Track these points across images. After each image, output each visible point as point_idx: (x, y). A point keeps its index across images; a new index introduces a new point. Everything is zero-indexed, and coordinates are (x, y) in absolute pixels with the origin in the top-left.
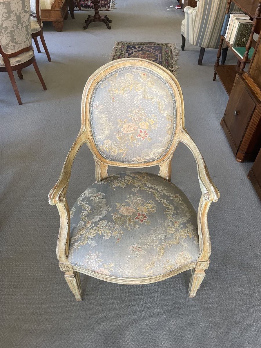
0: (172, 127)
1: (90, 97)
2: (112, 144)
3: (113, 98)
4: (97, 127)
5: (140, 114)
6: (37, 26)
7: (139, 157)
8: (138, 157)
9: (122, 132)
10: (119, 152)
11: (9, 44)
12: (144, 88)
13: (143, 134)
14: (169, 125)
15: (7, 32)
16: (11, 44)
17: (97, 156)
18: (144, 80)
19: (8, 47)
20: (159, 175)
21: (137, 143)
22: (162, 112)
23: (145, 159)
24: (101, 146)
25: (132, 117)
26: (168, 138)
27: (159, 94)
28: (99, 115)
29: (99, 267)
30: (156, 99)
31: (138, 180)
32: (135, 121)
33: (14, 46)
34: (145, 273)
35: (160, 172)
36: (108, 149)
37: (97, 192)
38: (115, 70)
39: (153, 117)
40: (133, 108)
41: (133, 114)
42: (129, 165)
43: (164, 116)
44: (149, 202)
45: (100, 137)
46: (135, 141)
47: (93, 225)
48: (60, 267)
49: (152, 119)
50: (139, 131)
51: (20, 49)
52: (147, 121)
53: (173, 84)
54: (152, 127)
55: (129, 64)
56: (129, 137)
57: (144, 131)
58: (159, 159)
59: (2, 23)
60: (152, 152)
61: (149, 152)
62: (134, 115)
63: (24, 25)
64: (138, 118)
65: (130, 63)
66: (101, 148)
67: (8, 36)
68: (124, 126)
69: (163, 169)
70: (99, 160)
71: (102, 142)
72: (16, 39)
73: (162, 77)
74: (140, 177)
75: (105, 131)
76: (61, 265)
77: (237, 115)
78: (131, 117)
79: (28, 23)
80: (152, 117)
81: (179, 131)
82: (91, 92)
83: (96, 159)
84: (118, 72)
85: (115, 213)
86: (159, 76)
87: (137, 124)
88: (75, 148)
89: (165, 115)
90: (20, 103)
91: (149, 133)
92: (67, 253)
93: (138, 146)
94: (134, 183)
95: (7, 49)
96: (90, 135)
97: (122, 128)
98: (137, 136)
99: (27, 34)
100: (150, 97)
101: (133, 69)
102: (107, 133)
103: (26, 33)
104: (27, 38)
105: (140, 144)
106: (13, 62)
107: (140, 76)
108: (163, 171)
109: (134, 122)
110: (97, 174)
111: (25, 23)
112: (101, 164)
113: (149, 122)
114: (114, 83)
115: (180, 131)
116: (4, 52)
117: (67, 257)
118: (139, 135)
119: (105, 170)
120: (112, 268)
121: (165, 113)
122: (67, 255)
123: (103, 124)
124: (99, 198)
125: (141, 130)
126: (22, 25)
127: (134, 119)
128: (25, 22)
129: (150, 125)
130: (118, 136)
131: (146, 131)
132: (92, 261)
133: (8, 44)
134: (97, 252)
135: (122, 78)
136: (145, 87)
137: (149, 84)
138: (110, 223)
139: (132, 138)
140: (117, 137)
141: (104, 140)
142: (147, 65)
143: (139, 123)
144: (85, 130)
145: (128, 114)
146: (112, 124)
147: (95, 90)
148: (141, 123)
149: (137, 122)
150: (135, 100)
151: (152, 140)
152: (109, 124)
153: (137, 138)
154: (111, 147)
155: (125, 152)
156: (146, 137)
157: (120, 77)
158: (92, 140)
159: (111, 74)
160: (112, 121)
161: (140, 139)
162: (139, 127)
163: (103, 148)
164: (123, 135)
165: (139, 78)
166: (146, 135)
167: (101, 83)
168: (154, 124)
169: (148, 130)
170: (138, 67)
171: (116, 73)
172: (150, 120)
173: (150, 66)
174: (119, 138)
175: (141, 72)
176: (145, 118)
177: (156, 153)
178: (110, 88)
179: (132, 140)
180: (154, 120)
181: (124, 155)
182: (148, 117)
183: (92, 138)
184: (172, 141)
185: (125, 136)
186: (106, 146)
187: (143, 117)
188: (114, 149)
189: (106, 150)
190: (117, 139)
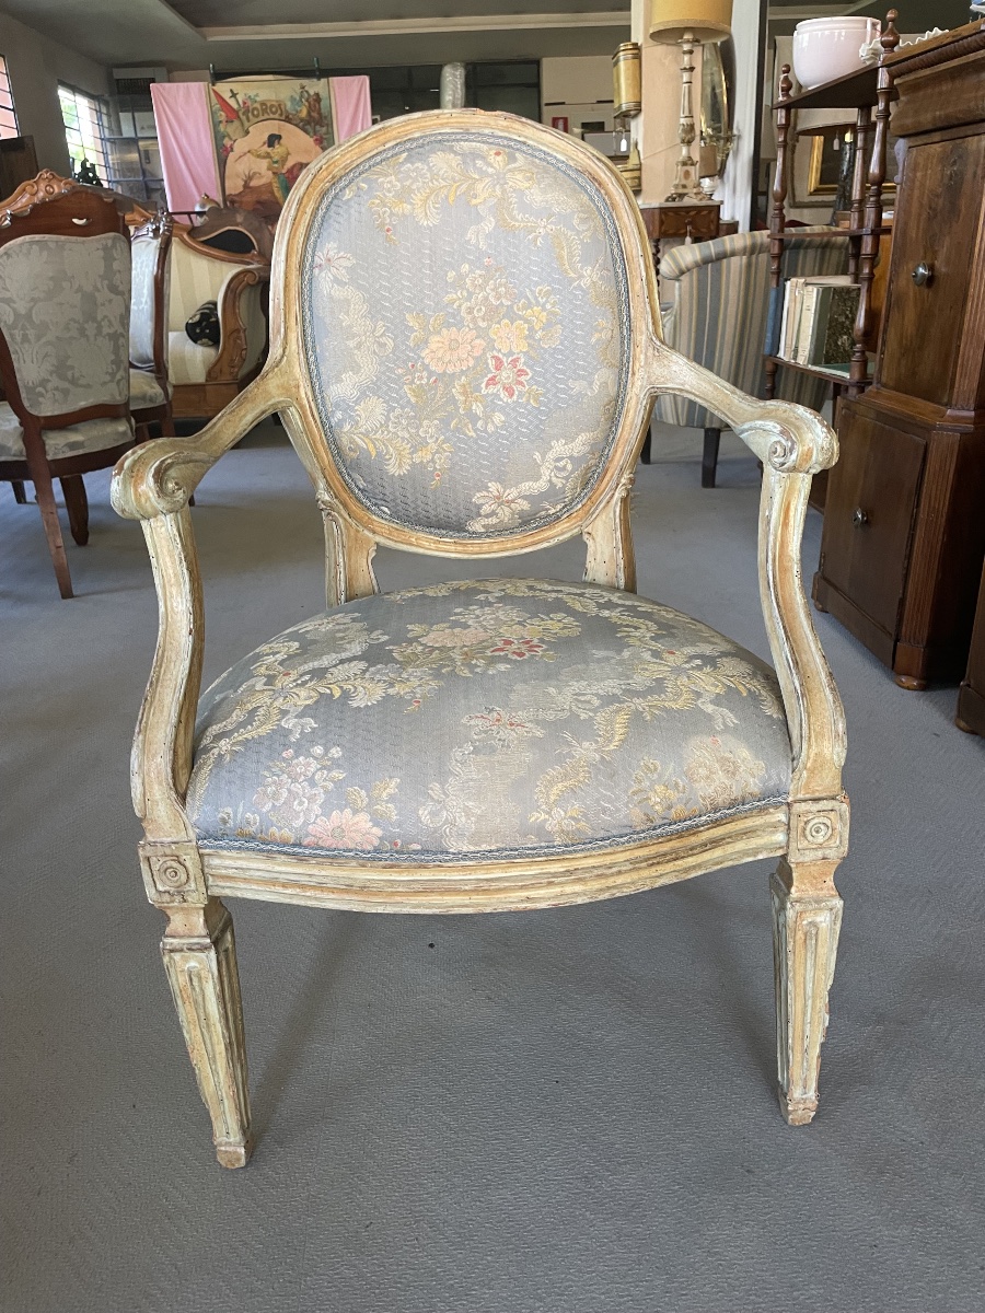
0: (617, 331)
1: (302, 230)
2: (388, 419)
3: (388, 230)
4: (328, 346)
5: (492, 290)
6: (152, 387)
7: (500, 482)
8: (494, 487)
9: (426, 367)
10: (417, 459)
11: (49, 381)
12: (498, 192)
13: (506, 375)
14: (605, 326)
15: (44, 340)
16: (55, 382)
17: (329, 486)
18: (496, 165)
19: (44, 392)
21: (488, 418)
22: (572, 275)
23: (525, 498)
24: (347, 428)
25: (460, 307)
26: (604, 377)
27: (556, 210)
28: (338, 292)
29: (327, 810)
30: (545, 227)
32: (474, 319)
33: (66, 392)
34: (549, 813)
35: (588, 565)
36: (374, 445)
38: (394, 143)
39: (540, 299)
40: (465, 268)
41: (465, 294)
43: (582, 290)
44: (548, 617)
45: (340, 389)
46: (478, 409)
47: (306, 678)
48: (144, 867)
49: (538, 304)
50: (491, 363)
51: (83, 404)
52: (521, 318)
53: (603, 175)
54: (540, 339)
55: (443, 126)
56: (454, 390)
57: (510, 359)
58: (580, 506)
59: (32, 308)
60: (551, 455)
61: (537, 456)
62: (470, 294)
63: (106, 330)
64: (483, 308)
65: (445, 121)
66: (345, 441)
67: (46, 355)
68: (434, 340)
69: (599, 549)
70: (341, 507)
71: (349, 410)
72: (72, 368)
73: (563, 159)
75: (359, 358)
76: (149, 851)
77: (866, 523)
78: (457, 304)
79: (121, 330)
80: (536, 298)
82: (309, 211)
83: (327, 498)
84: (401, 153)
85: (405, 644)
86: (551, 156)
87: (482, 333)
88: (243, 412)
89: (586, 283)
90: (67, 593)
91: (531, 369)
92: (183, 779)
93: (491, 428)
94: (486, 587)
95: (41, 399)
96: (302, 382)
97: (427, 351)
98: (483, 385)
99: (113, 362)
100: (523, 221)
101: (458, 140)
102: (369, 369)
103: (113, 357)
104: (113, 375)
105: (498, 418)
106: (58, 445)
107: (484, 158)
108: (598, 558)
109: (471, 326)
110: (332, 576)
111: (111, 325)
112: (346, 527)
113: (526, 321)
114: (390, 182)
115: (651, 350)
116: (28, 409)
117: (183, 798)
118: (493, 379)
119: (365, 561)
120: (387, 802)
121: (583, 276)
122: (181, 791)
123: (350, 327)
124: (338, 624)
125: (497, 359)
126: (99, 328)
127: (470, 311)
128: (110, 321)
129: (531, 329)
130: (412, 382)
131: (517, 360)
132: (296, 788)
133: (43, 383)
134: (318, 750)
135: (419, 165)
136: (504, 190)
137: (518, 181)
138: (380, 666)
139: (465, 393)
140: (406, 387)
141: (357, 402)
142: (505, 123)
143: (489, 327)
144: (282, 357)
145: (447, 293)
146: (388, 329)
147: (323, 206)
148: (498, 326)
149: (483, 324)
150: (470, 235)
151: (544, 395)
152: (374, 331)
153: (484, 392)
154: (383, 432)
155: (441, 462)
156: (521, 383)
157: (412, 163)
158: (310, 407)
159: (379, 158)
160: (384, 318)
161: (497, 396)
162: (491, 346)
163: (352, 441)
164: (429, 379)
165: (479, 163)
166: (519, 376)
167: (342, 184)
168: (548, 326)
169: (525, 353)
170: (474, 134)
171: (396, 154)
172: (529, 311)
173: (517, 126)
174: (414, 391)
175: (485, 147)
176: (511, 306)
177: (563, 458)
178: (376, 197)
179: (466, 401)
180: (544, 309)
181: (438, 475)
182: (523, 301)
183: (311, 399)
184: (624, 404)
185: (439, 384)
186: (363, 430)
187: (502, 303)
188: (398, 445)
189: (366, 447)
190: (409, 395)
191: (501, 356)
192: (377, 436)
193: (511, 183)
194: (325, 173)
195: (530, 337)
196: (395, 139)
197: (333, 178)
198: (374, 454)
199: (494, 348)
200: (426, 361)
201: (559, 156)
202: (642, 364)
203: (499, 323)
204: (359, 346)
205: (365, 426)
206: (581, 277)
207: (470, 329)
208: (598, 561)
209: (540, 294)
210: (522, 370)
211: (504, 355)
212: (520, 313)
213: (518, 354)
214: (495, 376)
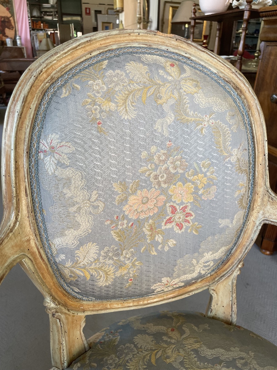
0: (247, 188)
1: (28, 123)
2: (99, 254)
3: (99, 124)
5: (171, 163)
7: (170, 277)
8: (165, 280)
9: (125, 217)
10: (118, 274)
12: (176, 95)
13: (179, 217)
14: (242, 185)
17: (54, 299)
18: (173, 75)
20: (210, 314)
21: (165, 242)
22: (225, 154)
23: (182, 281)
25: (149, 175)
26: (239, 216)
27: (215, 109)
28: (61, 173)
30: (208, 121)
31: (173, 341)
32: (159, 183)
35: (212, 307)
36: (89, 272)
38: (98, 52)
39: (203, 169)
40: (154, 149)
41: (153, 166)
42: (136, 304)
43: (231, 164)
45: (63, 240)
46: (159, 238)
49: (202, 172)
50: (169, 210)
52: (190, 181)
53: (242, 85)
54: (202, 194)
55: (133, 41)
56: (144, 229)
57: (182, 207)
58: (209, 275)
60: (203, 260)
61: (195, 262)
62: (157, 166)
64: (165, 175)
65: (134, 38)
66: (67, 272)
68: (132, 199)
69: (220, 299)
70: (63, 308)
71: (71, 253)
73: (215, 71)
74: (173, 330)
75: (78, 219)
78: (147, 173)
80: (200, 168)
81: (262, 199)
82: (33, 106)
83: (53, 305)
84: (103, 60)
86: (207, 69)
87: (164, 191)
89: (233, 159)
91: (195, 212)
93: (166, 249)
94: (168, 357)
96: (32, 237)
97: (127, 206)
98: (163, 224)
100: (193, 116)
101: (144, 53)
102: (85, 224)
105: (171, 242)
107: (164, 68)
108: (219, 303)
109: (157, 187)
110: (57, 346)
112: (67, 318)
113: (193, 183)
114: (98, 84)
115: (266, 198)
118: (169, 220)
119: (78, 332)
121: (233, 155)
123: (72, 198)
125: (173, 207)
127: (156, 177)
129: (197, 188)
130: (117, 228)
131: (186, 207)
135: (119, 71)
136: (180, 93)
137: (188, 87)
139: (151, 229)
140: (112, 232)
141: (78, 248)
142: (176, 43)
143: (168, 187)
144: (15, 223)
145: (141, 166)
146: (100, 195)
147: (45, 102)
148: (174, 186)
149: (164, 186)
150: (157, 126)
151: (202, 227)
152: (90, 199)
153: (163, 228)
154: (96, 264)
155: (134, 272)
156: (188, 221)
157: (114, 70)
158: (39, 252)
159: (87, 64)
160: (98, 188)
161: (171, 229)
162: (169, 198)
163: (73, 272)
164: (127, 224)
165: (161, 72)
166: (187, 217)
167: (59, 83)
168: (207, 186)
169: (191, 203)
170: (154, 49)
171: (100, 61)
172: (196, 176)
173: (184, 46)
174: (118, 233)
175: (162, 60)
176: (184, 174)
177: (210, 261)
178: (89, 97)
179: (151, 235)
180: (205, 176)
181: (131, 280)
182: (191, 170)
183: (39, 247)
184: (245, 227)
185: (134, 226)
186: (81, 265)
187: (177, 171)
188: (106, 269)
189: (82, 274)
190: (114, 237)
191: (175, 205)
192: (92, 267)
193: (184, 89)
194: (45, 75)
195: (195, 193)
196: (98, 49)
197: (52, 78)
198: (88, 277)
199: (171, 201)
200: (126, 213)
201: (212, 69)
202: (259, 204)
203: (175, 184)
204: (79, 210)
205: (82, 262)
206: (231, 155)
207: (156, 189)
208: (219, 305)
209: (203, 166)
210: (189, 213)
211: (178, 204)
212: (189, 178)
213: (187, 203)
214: (171, 218)
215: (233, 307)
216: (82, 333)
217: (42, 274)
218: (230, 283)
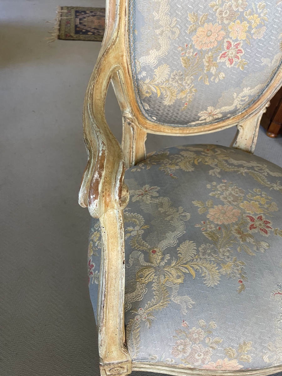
2: (170, 76)
5: (235, 1)
7: (214, 107)
8: (210, 109)
9: (192, 46)
10: (179, 97)
13: (232, 52)
17: (132, 111)
21: (217, 75)
23: (221, 113)
24: (147, 81)
25: (217, 9)
26: (278, 57)
29: (215, 358)
32: (222, 19)
35: (238, 140)
36: (161, 91)
37: (142, 184)
39: (258, 10)
41: (220, 2)
42: (181, 132)
44: (253, 191)
45: (148, 59)
46: (213, 70)
47: (168, 257)
48: (101, 371)
49: (257, 13)
50: (226, 45)
52: (246, 20)
54: (253, 34)
56: (204, 60)
57: (236, 43)
60: (241, 95)
64: (228, 12)
66: (144, 88)
69: (245, 133)
70: (136, 120)
71: (151, 71)
74: (208, 150)
75: (160, 41)
76: (105, 367)
78: (215, 8)
83: (130, 116)
85: (202, 222)
87: (224, 27)
88: (101, 80)
91: (245, 49)
93: (217, 80)
94: (206, 162)
96: (125, 53)
97: (195, 36)
98: (219, 57)
102: (164, 47)
105: (222, 75)
109: (220, 22)
110: (127, 151)
112: (137, 130)
113: (249, 22)
117: (125, 346)
118: (224, 54)
119: (142, 143)
120: (248, 354)
123: (158, 21)
124: (152, 197)
125: (229, 43)
127: (221, 13)
129: (250, 27)
130: (185, 55)
131: (238, 44)
132: (197, 346)
134: (202, 322)
138: (203, 246)
139: (209, 62)
140: (181, 58)
141: (156, 67)
143: (229, 24)
144: (117, 38)
146: (178, 22)
148: (233, 23)
149: (226, 22)
151: (248, 64)
152: (170, 24)
153: (218, 61)
154: (166, 84)
155: (189, 97)
156: (238, 58)
158: (128, 68)
160: (177, 15)
161: (224, 63)
162: (227, 35)
163: (149, 88)
164: (193, 53)
166: (238, 53)
168: (260, 26)
169: (244, 41)
172: (252, 16)
174: (185, 60)
176: (242, 12)
177: (246, 96)
179: (208, 66)
180: (259, 16)
181: (187, 104)
182: (249, 10)
183: (129, 64)
184: (279, 70)
185: (197, 56)
186: (156, 83)
187: (238, 10)
188: (172, 90)
189: (156, 91)
190: (182, 63)
191: (231, 41)
192: (163, 86)
195: (249, 31)
198: (159, 95)
199: (229, 37)
200: (194, 43)
203: (234, 22)
204: (161, 34)
205: (158, 80)
207: (219, 24)
208: (243, 138)
209: (259, 7)
210: (240, 50)
211: (233, 41)
212: (247, 17)
213: (240, 41)
214: (226, 53)
215: (254, 139)
216: (144, 145)
217: (128, 87)
218: (256, 120)
